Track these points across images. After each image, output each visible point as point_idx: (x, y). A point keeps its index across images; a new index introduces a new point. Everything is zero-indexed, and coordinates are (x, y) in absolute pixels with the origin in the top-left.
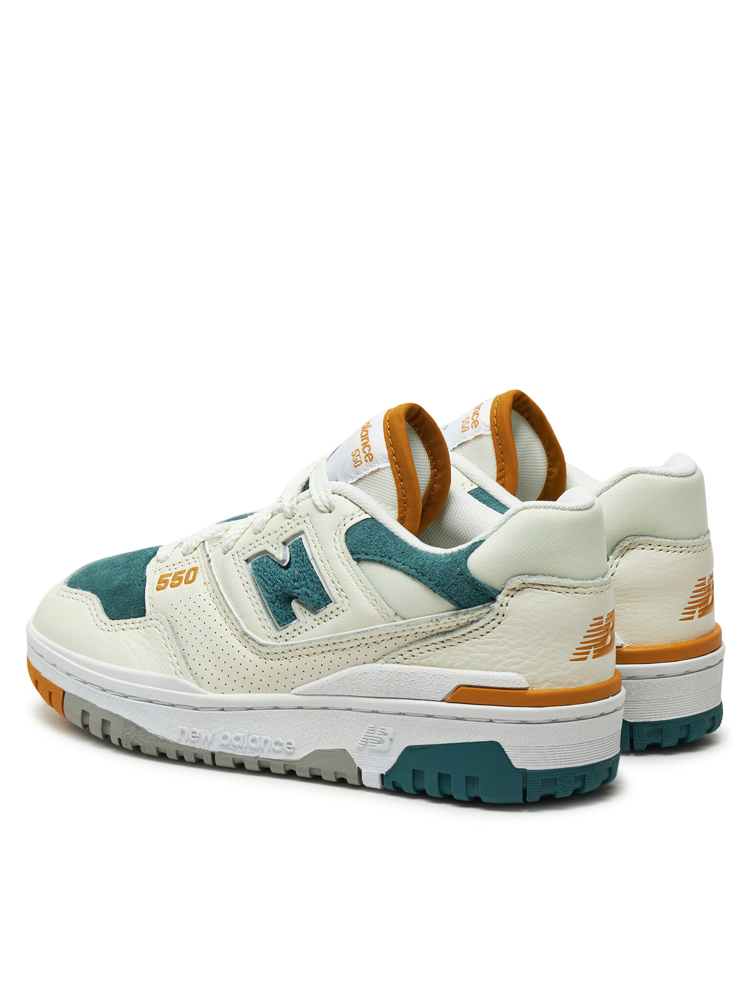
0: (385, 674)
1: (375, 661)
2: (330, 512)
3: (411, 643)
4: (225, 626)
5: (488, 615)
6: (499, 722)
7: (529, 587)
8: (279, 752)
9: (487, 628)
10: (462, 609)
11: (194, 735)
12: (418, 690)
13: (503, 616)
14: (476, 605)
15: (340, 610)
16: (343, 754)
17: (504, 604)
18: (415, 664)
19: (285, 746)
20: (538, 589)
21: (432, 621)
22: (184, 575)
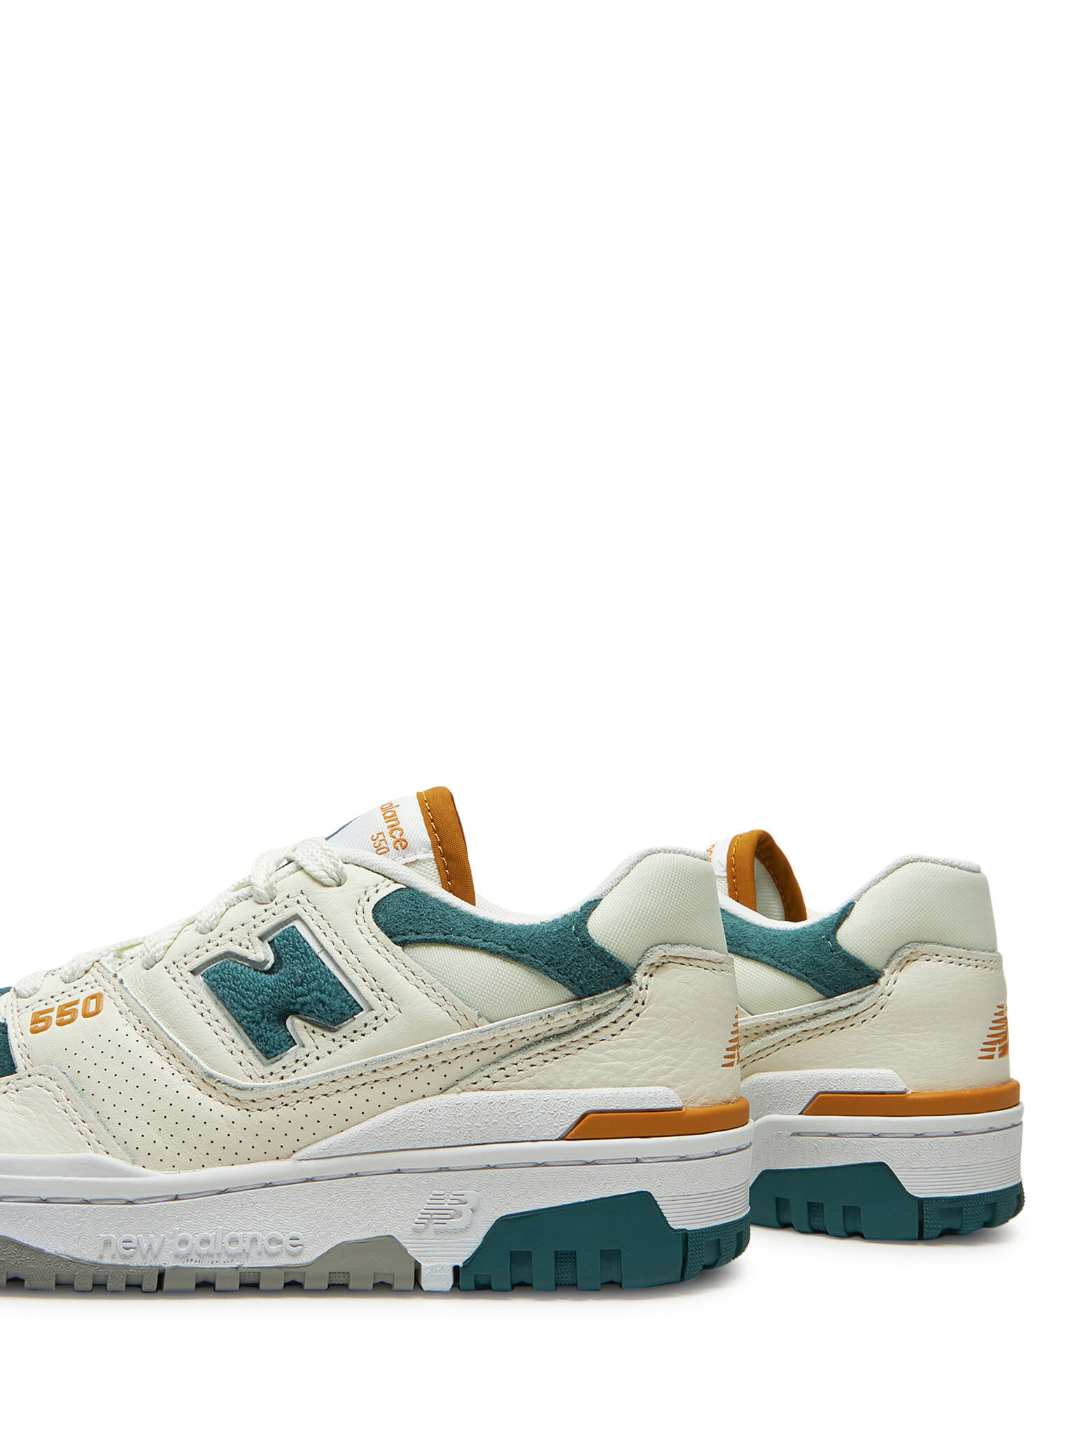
0: (466, 1108)
1: (443, 1091)
2: (339, 885)
3: (504, 1057)
4: (169, 1070)
5: (622, 1003)
6: (649, 1160)
7: (669, 962)
8: (276, 1255)
9: (621, 1024)
10: (586, 997)
11: (127, 1245)
12: (521, 1126)
13: (643, 1004)
14: (606, 990)
15: (381, 1019)
16: (388, 1244)
17: (644, 987)
18: (510, 1089)
19: (287, 1243)
20: (682, 964)
21: (541, 1018)
22: (79, 1007)
